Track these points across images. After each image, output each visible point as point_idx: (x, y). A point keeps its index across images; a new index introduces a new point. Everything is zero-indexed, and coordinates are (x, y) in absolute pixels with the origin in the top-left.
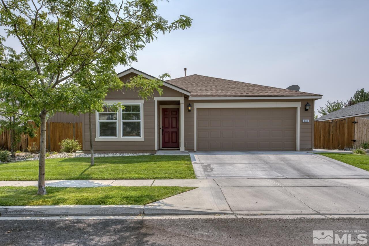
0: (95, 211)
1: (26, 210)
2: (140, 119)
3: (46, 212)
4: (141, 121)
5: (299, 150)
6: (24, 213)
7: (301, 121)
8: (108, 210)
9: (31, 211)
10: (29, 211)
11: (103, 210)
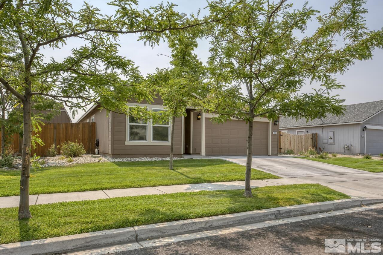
0: (337, 205)
1: (294, 211)
2: (169, 125)
3: (308, 211)
4: (170, 126)
5: (270, 155)
6: (293, 213)
7: (272, 133)
8: (343, 204)
9: (297, 211)
10: (295, 211)
11: (340, 204)
